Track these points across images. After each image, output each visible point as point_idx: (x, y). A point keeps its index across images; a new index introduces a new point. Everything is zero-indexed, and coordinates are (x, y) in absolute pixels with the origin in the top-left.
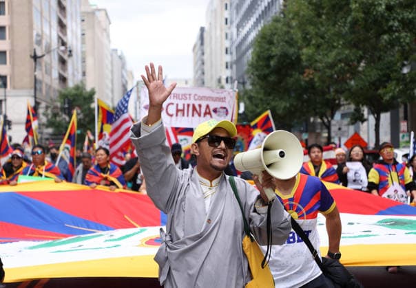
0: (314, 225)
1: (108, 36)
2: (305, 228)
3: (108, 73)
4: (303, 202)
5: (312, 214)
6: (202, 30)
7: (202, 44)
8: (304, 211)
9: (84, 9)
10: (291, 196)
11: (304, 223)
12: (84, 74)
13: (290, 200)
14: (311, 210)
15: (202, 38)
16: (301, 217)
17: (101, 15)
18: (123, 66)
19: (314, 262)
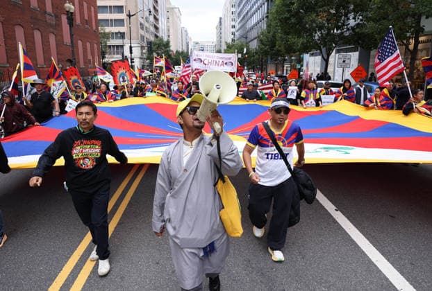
0: (291, 150)
1: (180, 20)
2: (285, 152)
3: (180, 37)
4: (287, 137)
5: (290, 145)
6: (221, 19)
7: (221, 25)
8: (286, 142)
9: (168, 6)
10: (280, 133)
11: (285, 149)
12: (169, 36)
13: (280, 135)
14: (291, 142)
15: (220, 22)
16: (284, 145)
17: (177, 10)
18: (187, 35)
19: (288, 171)
